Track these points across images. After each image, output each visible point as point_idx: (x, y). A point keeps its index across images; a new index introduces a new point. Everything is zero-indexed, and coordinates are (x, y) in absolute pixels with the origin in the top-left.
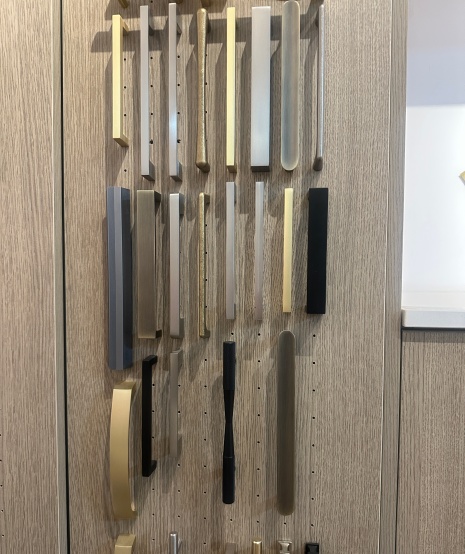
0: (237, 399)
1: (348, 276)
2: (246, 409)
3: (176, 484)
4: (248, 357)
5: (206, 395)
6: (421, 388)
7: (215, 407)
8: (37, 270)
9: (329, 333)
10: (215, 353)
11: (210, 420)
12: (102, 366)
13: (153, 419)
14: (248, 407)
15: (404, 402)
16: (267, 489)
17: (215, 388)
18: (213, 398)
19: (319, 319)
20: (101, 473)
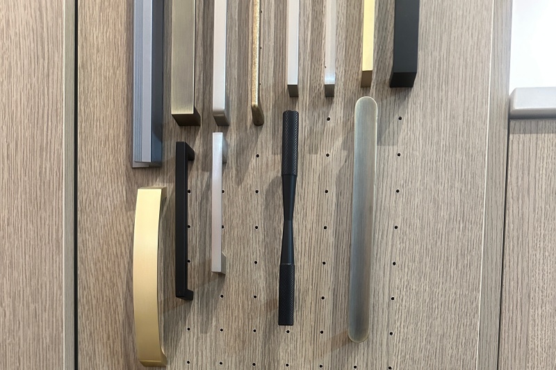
0: (298, 206)
1: (445, 38)
2: (309, 218)
3: (218, 321)
4: (314, 150)
5: (258, 202)
6: (532, 194)
7: (269, 218)
8: (42, 34)
9: (419, 114)
10: (270, 145)
11: (262, 236)
12: (123, 168)
13: (189, 237)
14: (311, 216)
15: (510, 212)
16: (334, 324)
17: (270, 193)
18: (267, 207)
19: (406, 96)
20: (121, 309)
